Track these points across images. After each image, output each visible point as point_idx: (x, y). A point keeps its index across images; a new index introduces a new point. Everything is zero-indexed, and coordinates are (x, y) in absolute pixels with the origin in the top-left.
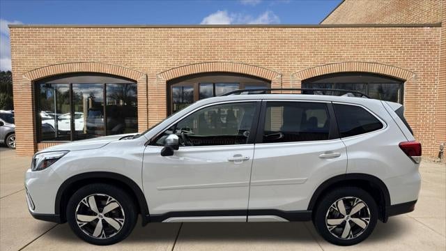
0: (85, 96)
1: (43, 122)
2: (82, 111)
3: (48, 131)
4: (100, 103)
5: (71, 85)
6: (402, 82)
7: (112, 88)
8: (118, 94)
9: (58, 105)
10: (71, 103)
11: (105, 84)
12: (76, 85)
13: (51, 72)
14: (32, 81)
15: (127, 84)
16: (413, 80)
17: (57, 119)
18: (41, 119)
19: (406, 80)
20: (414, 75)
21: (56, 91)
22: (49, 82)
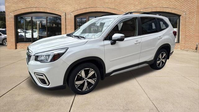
0: (38, 22)
1: (19, 34)
2: (36, 29)
3: (21, 38)
4: (45, 26)
5: (32, 17)
6: (179, 16)
7: (50, 19)
8: (53, 21)
9: (26, 26)
10: (32, 25)
11: (47, 17)
12: (34, 17)
13: (23, 12)
14: (14, 16)
15: (57, 17)
16: (184, 15)
17: (26, 33)
18: (18, 33)
19: (181, 15)
20: (185, 13)
21: (25, 20)
22: (22, 16)
